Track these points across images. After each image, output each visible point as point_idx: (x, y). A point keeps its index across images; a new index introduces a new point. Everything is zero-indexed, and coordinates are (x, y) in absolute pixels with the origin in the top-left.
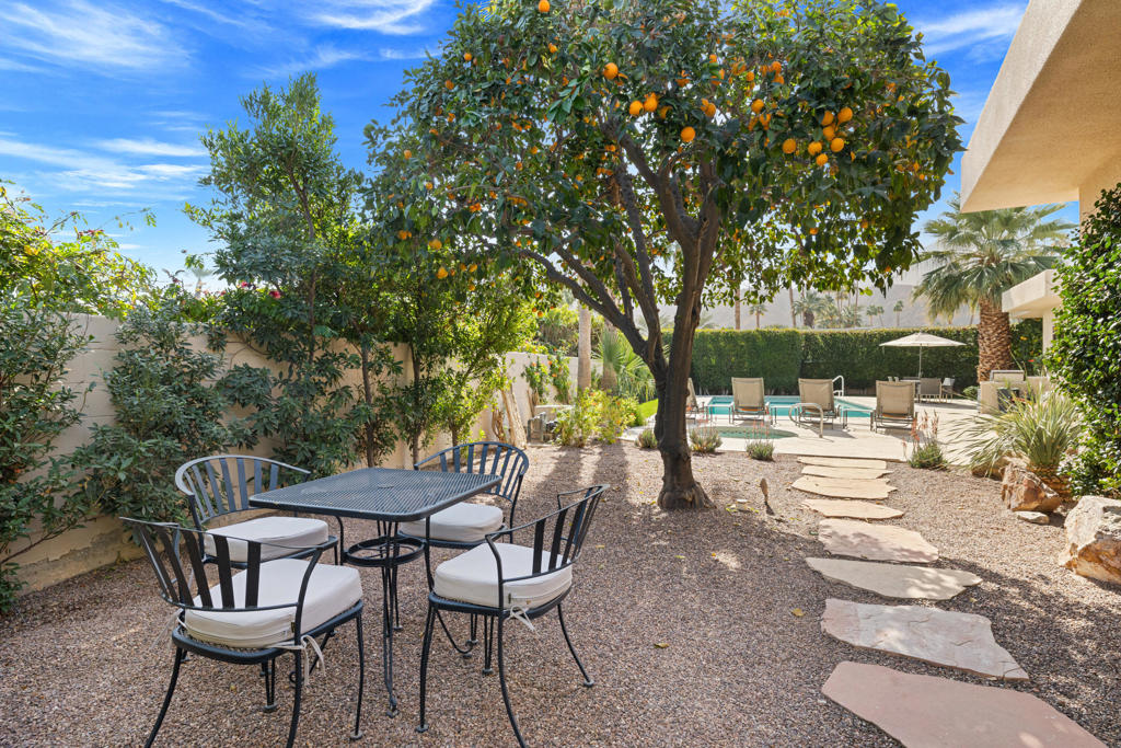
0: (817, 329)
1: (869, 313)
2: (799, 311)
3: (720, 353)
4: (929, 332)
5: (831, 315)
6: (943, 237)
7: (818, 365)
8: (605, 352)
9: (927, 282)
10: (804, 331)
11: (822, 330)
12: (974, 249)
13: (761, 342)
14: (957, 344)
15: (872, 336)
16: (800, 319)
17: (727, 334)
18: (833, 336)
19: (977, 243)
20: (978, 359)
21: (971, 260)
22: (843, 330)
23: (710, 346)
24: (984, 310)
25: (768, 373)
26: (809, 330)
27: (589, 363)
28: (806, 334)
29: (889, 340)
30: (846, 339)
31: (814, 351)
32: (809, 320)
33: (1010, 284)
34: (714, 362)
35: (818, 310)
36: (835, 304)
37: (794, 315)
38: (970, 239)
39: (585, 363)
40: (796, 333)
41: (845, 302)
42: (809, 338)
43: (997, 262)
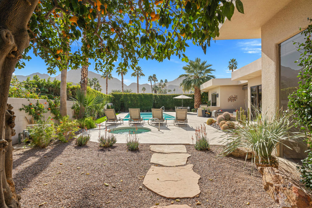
0: (158, 94)
1: (169, 91)
2: (153, 90)
3: (132, 100)
4: (184, 95)
5: (161, 91)
6: (186, 71)
7: (158, 103)
8: (79, 98)
9: (184, 82)
10: (154, 94)
11: (159, 94)
12: (193, 74)
13: (143, 97)
14: (190, 98)
15: (170, 96)
16: (153, 92)
17: (134, 94)
18: (161, 95)
19: (194, 73)
20: (194, 102)
21: (192, 77)
22: (164, 94)
23: (129, 98)
24: (196, 90)
25: (145, 106)
26: (155, 94)
27: (65, 103)
28: (155, 95)
29: (175, 97)
30: (164, 97)
31: (157, 100)
32: (156, 92)
33: (201, 83)
34: (130, 103)
35: (158, 90)
36: (161, 89)
37: (152, 91)
38: (192, 72)
39: (63, 103)
40: (152, 95)
41: (163, 88)
42: (155, 96)
43: (198, 78)
